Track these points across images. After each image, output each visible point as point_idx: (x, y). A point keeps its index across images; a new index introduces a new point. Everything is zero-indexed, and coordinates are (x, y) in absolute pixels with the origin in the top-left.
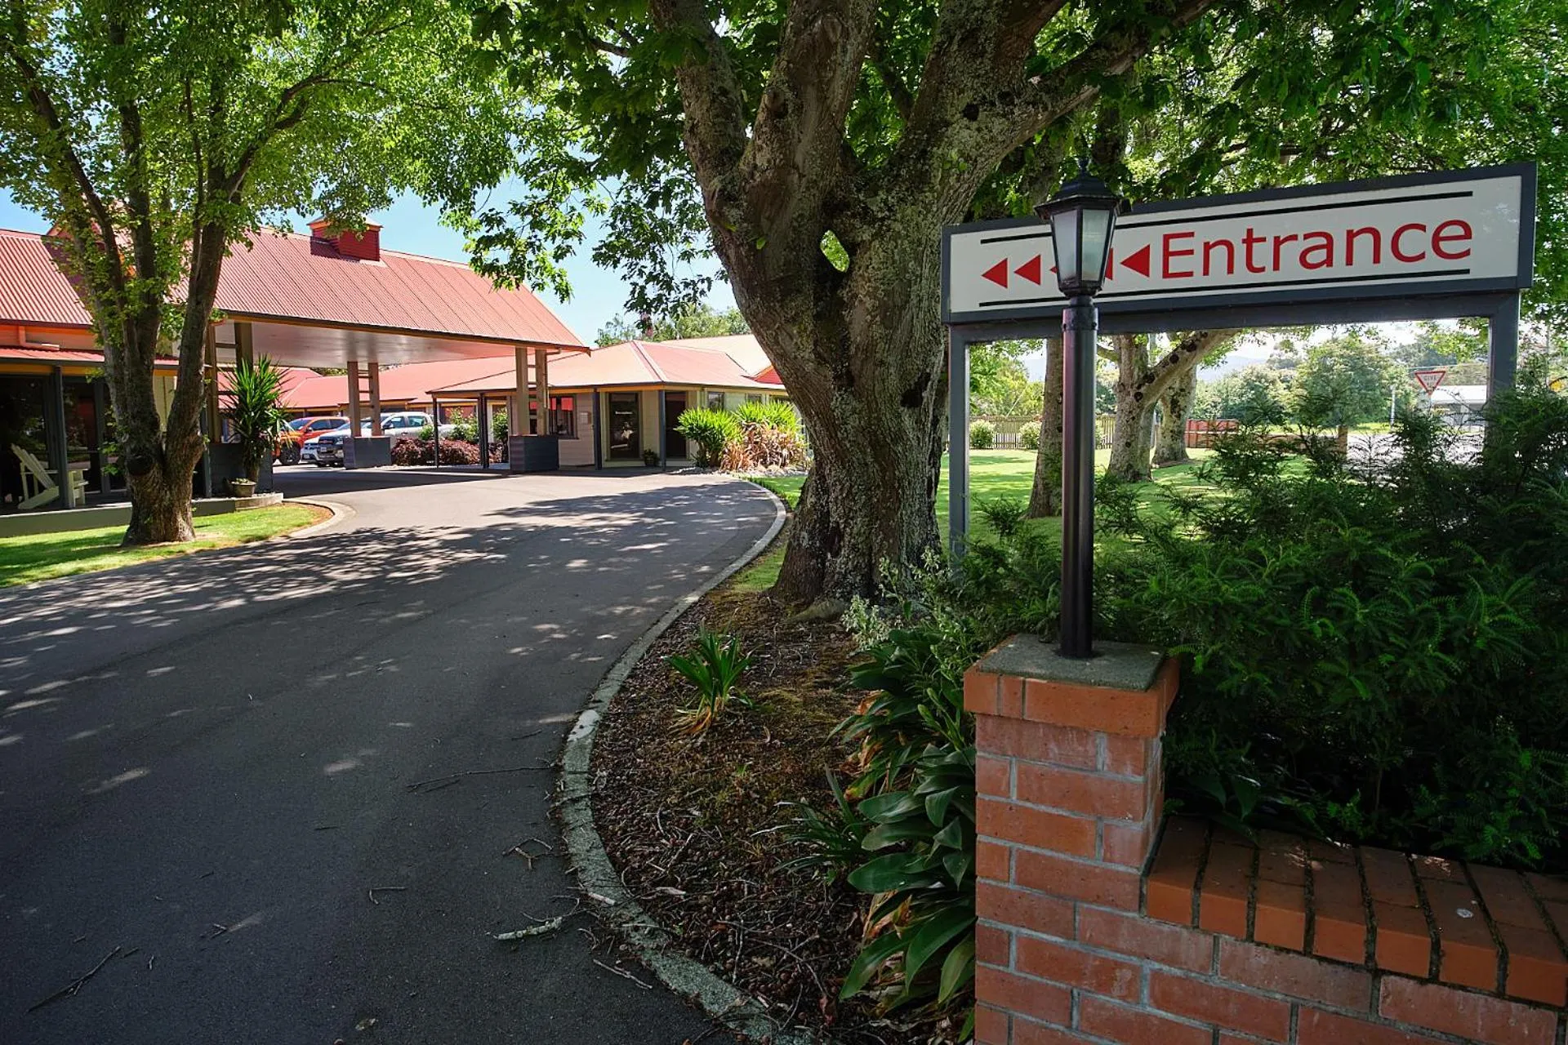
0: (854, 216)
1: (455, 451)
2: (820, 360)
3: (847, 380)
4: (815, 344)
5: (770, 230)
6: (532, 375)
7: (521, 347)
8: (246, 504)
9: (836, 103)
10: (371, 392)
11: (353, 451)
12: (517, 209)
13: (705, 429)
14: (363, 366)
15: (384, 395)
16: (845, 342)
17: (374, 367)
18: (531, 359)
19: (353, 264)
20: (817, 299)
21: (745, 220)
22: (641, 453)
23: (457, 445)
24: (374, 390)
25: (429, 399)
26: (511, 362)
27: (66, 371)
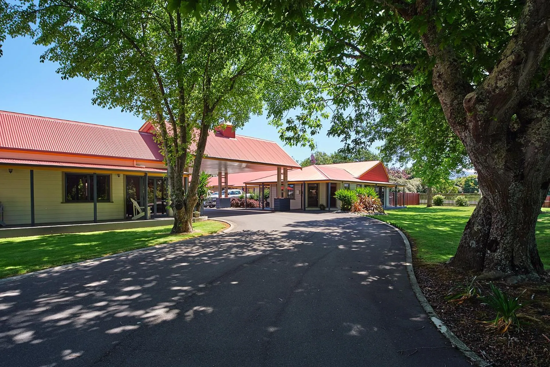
0: (533, 107)
1: (251, 203)
2: (507, 169)
3: (520, 178)
4: (506, 162)
5: (497, 113)
6: (282, 177)
7: (279, 167)
8: (198, 220)
9: (541, 58)
10: (225, 183)
11: (219, 202)
12: (299, 118)
13: (345, 197)
14: (223, 174)
15: (229, 184)
16: (522, 161)
17: (226, 174)
18: (282, 171)
19: (227, 139)
20: (508, 143)
21: (486, 110)
22: (319, 205)
23: (251, 201)
24: (226, 182)
25: (244, 185)
26: (276, 172)
27: (149, 175)
